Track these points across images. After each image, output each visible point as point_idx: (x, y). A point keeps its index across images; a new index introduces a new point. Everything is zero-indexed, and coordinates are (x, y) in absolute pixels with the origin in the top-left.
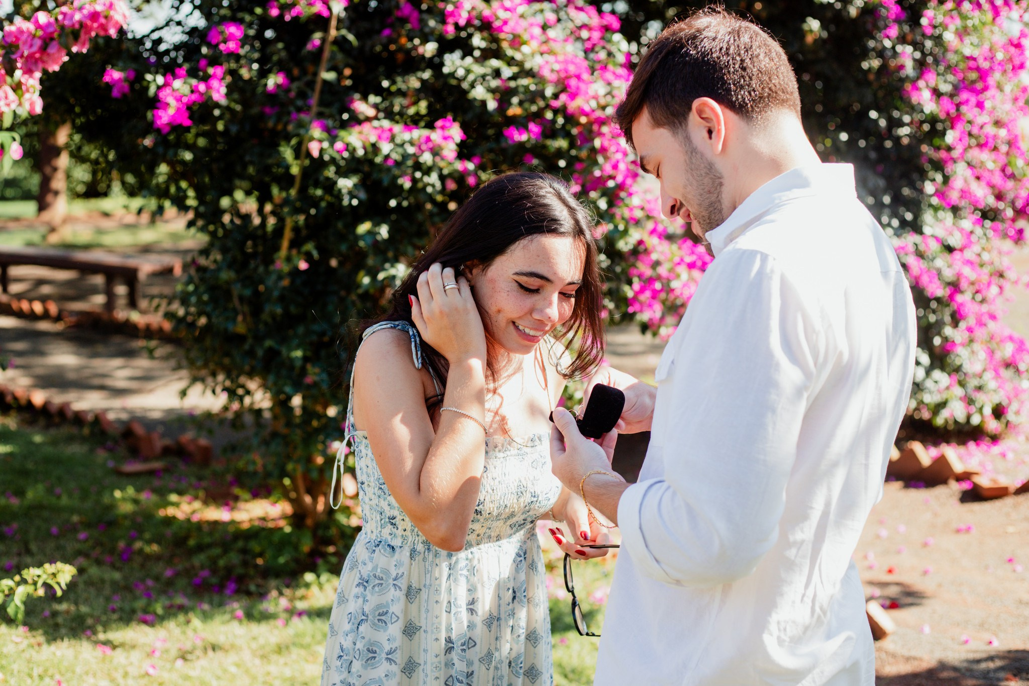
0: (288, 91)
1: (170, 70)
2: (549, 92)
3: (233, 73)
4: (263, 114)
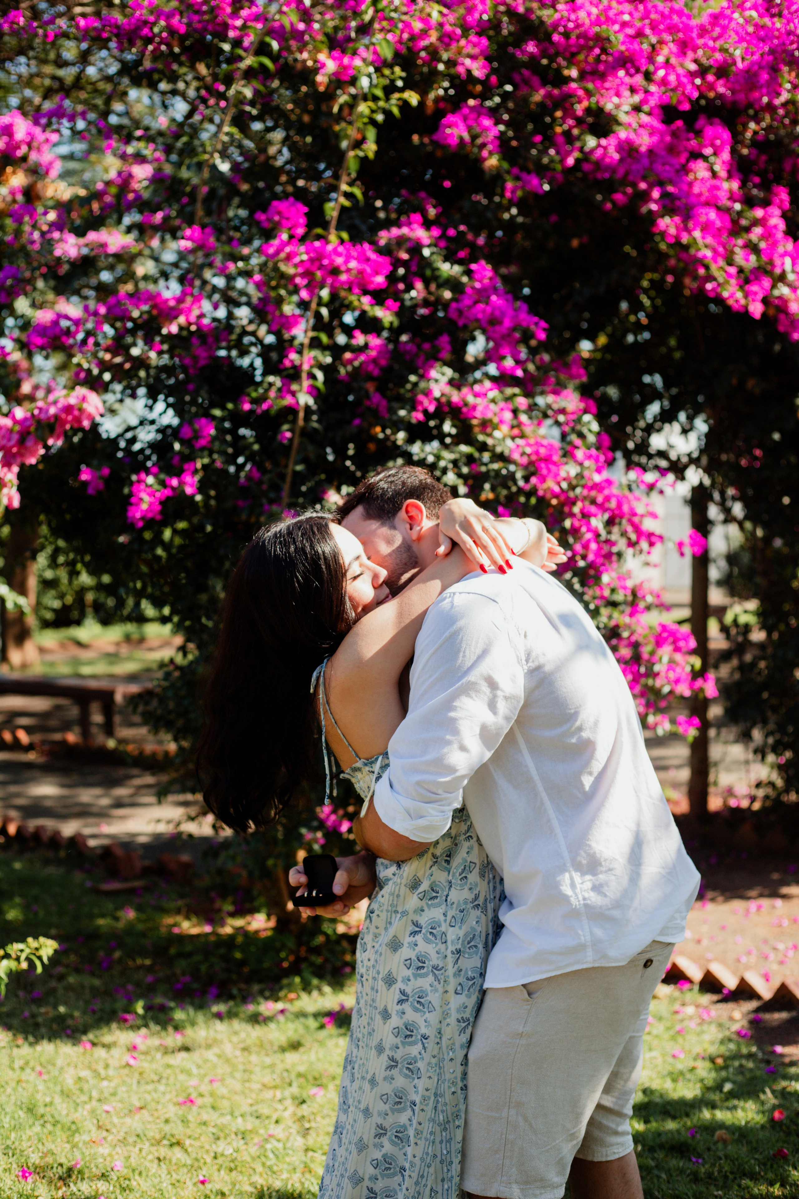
0: (260, 483)
4: (236, 507)
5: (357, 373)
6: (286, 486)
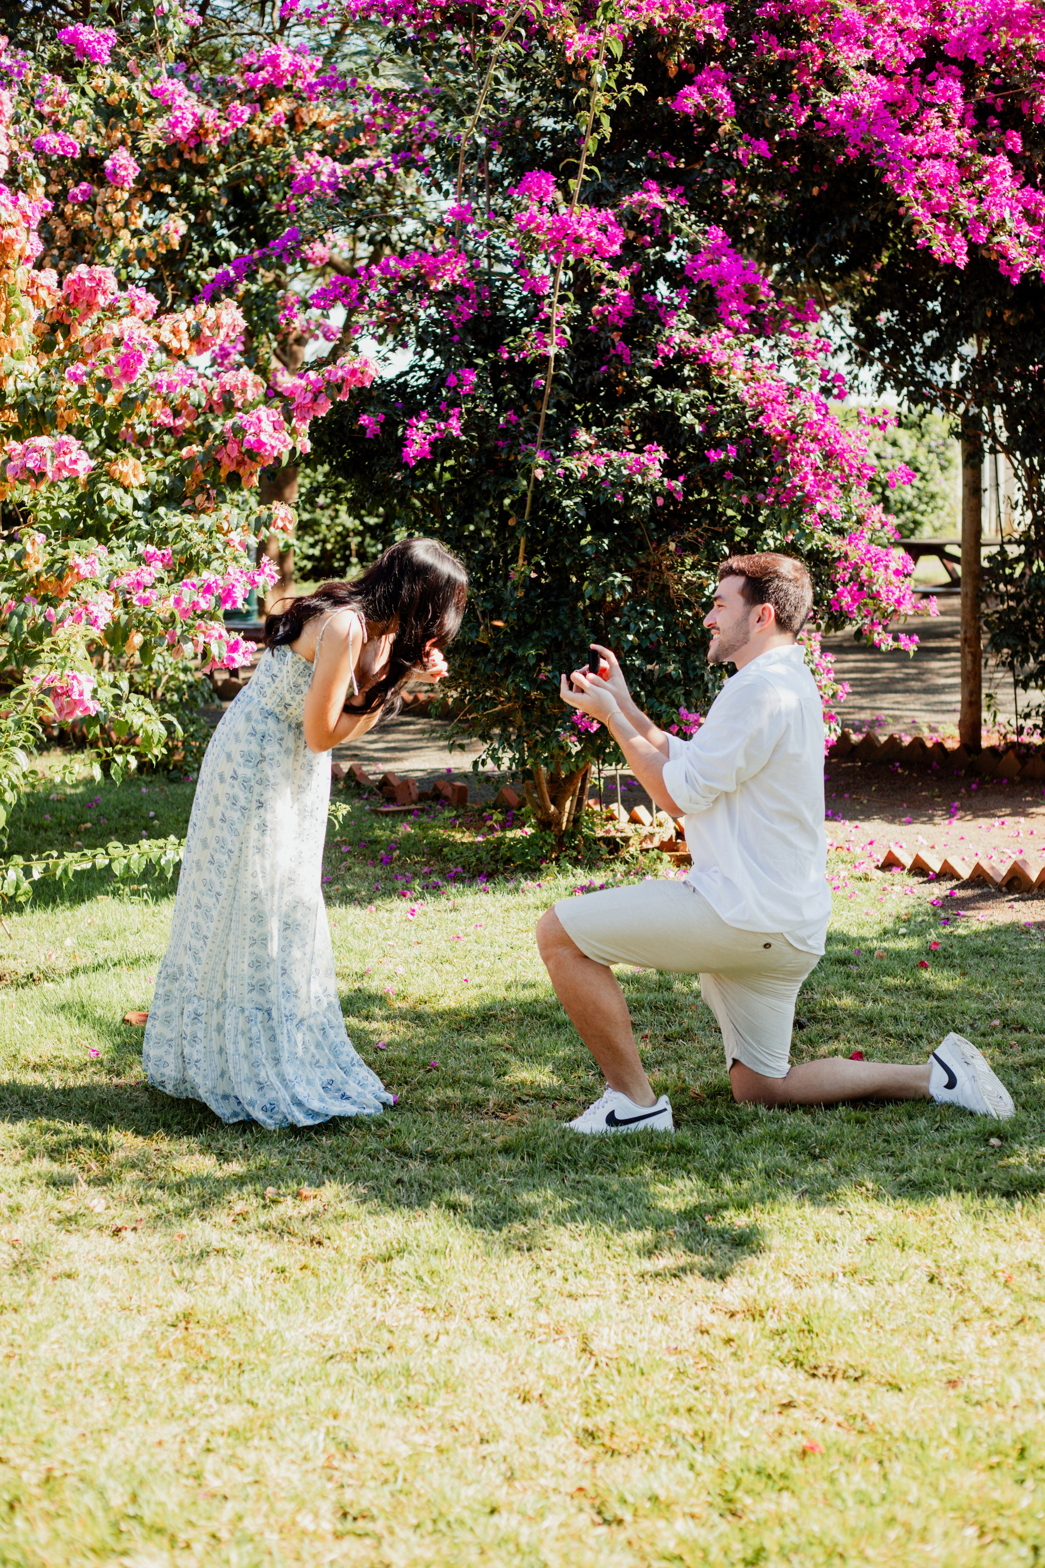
0: (517, 426)
1: (413, 412)
2: (748, 414)
3: (469, 411)
4: (496, 447)
5: (604, 323)
6: (540, 428)
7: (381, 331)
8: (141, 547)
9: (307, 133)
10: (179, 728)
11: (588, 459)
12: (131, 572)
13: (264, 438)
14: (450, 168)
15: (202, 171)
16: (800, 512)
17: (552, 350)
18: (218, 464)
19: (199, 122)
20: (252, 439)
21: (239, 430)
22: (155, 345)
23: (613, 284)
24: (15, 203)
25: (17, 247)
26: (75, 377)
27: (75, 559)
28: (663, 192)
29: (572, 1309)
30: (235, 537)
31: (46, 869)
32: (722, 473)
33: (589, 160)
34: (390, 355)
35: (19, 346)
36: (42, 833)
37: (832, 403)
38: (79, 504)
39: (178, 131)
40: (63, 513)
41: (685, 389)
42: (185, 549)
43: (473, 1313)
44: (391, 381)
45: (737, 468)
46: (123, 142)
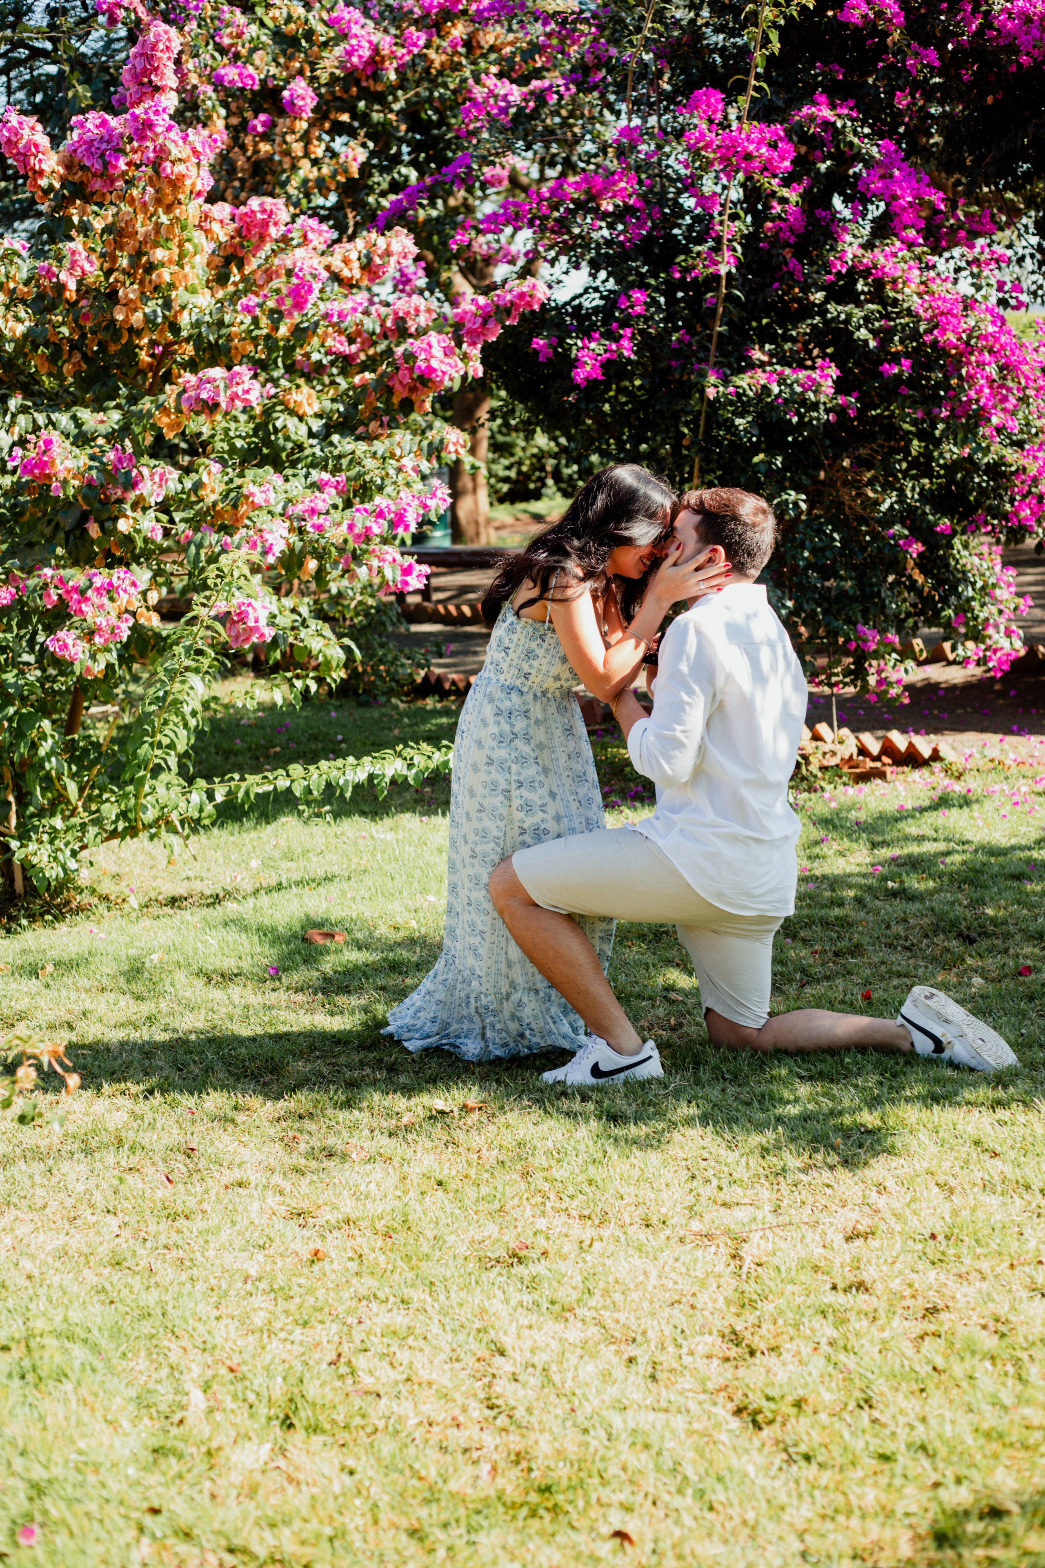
0: (689, 344)
1: (587, 333)
2: (922, 328)
3: (642, 332)
4: (669, 367)
5: (775, 241)
6: (713, 347)
7: (552, 253)
8: (316, 475)
9: (484, 56)
10: (357, 652)
11: (761, 377)
12: (306, 499)
13: (434, 363)
14: (621, 89)
15: (380, 99)
16: (977, 426)
17: (723, 270)
18: (390, 391)
19: (375, 50)
20: (423, 365)
21: (410, 356)
22: (325, 275)
23: (784, 201)
24: (185, 139)
25: (188, 182)
26: (248, 309)
27: (249, 488)
28: (833, 106)
29: (726, 1218)
30: (408, 462)
31: (229, 793)
32: (897, 387)
33: (758, 77)
34: (563, 277)
35: (193, 280)
36: (233, 759)
37: (1009, 314)
38: (255, 434)
39: (355, 59)
40: (239, 443)
41: (859, 304)
42: (359, 475)
43: (628, 1221)
44: (567, 304)
45: (912, 382)
46: (301, 72)
